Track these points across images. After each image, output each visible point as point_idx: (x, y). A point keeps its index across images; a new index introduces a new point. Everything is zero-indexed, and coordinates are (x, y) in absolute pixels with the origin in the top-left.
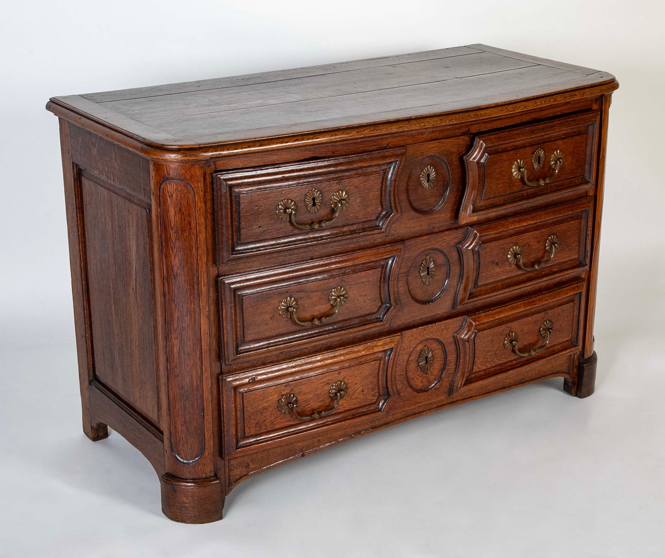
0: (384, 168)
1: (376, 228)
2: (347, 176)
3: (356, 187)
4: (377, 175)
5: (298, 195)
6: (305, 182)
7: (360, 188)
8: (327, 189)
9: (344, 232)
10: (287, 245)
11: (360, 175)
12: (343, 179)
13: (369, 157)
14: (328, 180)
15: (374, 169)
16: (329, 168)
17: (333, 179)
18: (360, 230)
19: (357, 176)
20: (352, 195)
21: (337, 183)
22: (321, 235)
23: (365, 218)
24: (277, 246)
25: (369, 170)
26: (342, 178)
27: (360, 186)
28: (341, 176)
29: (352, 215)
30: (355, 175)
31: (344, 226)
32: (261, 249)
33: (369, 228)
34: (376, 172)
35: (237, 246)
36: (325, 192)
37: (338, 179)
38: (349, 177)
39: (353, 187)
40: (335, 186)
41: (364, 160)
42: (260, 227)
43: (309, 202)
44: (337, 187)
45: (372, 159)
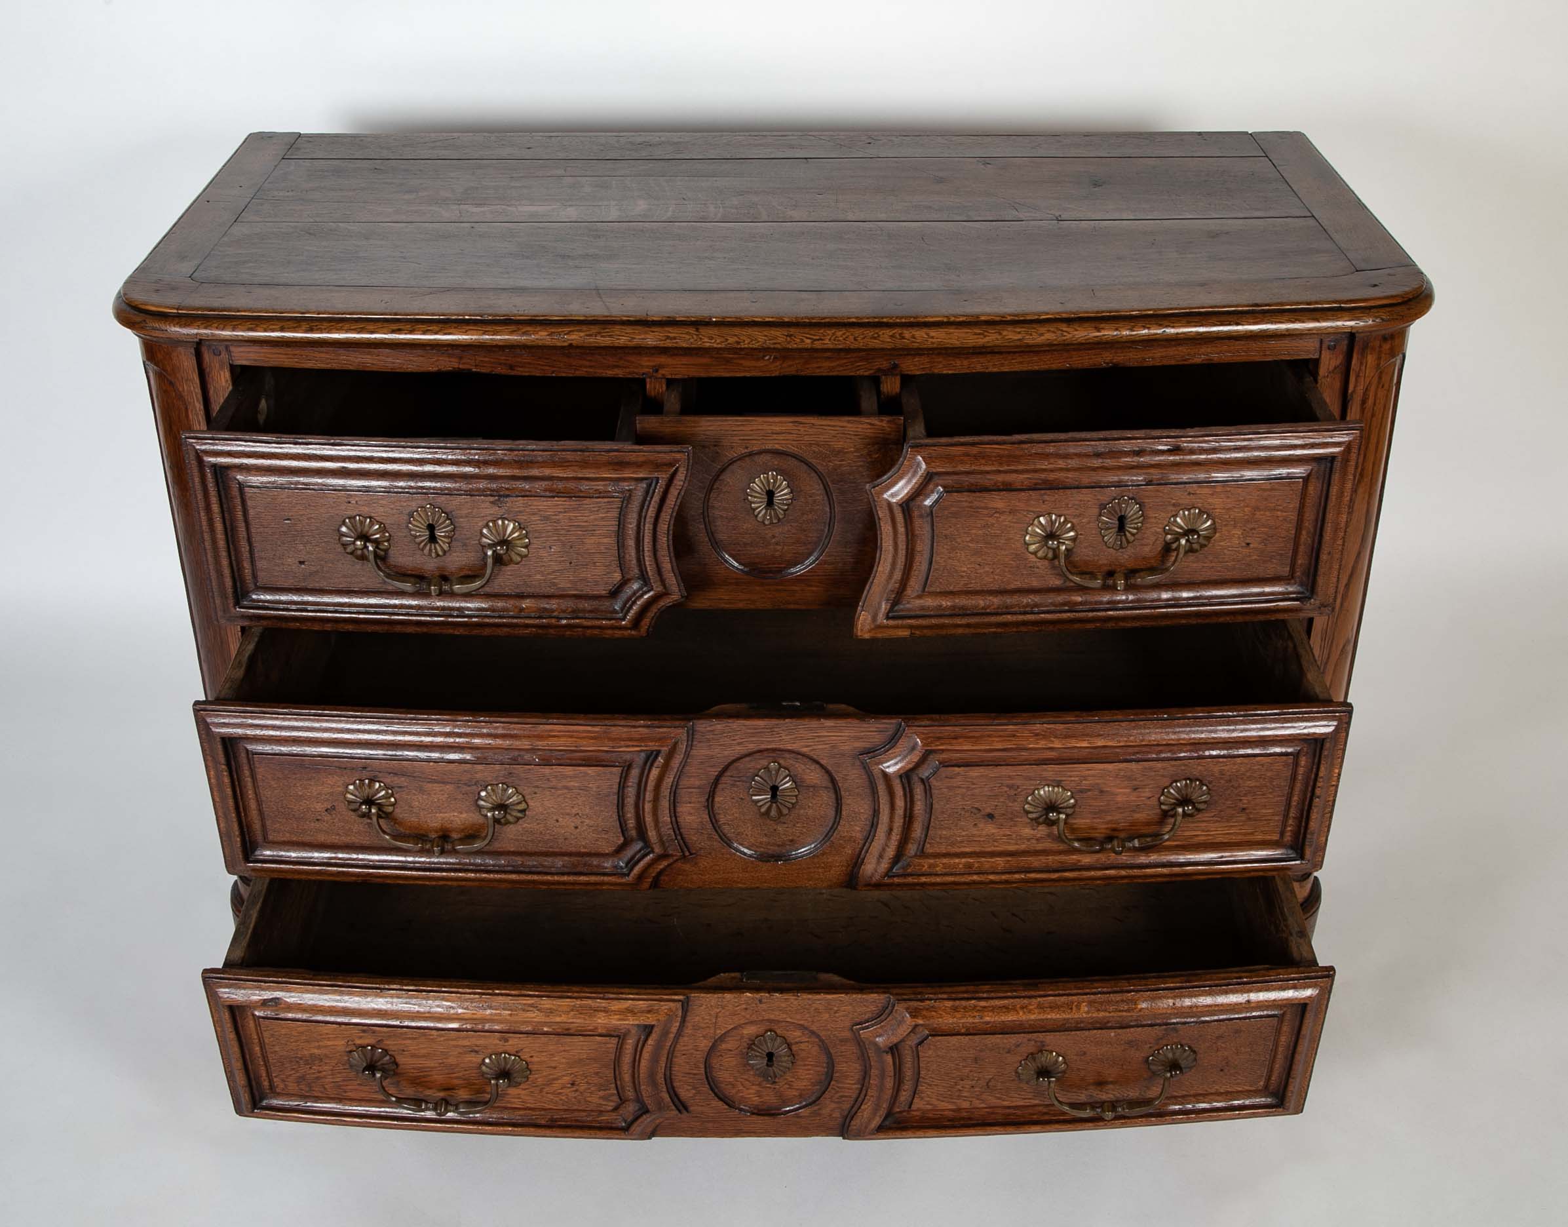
0: (626, 486)
1: (609, 615)
2: (523, 490)
3: (547, 518)
4: (606, 500)
5: (391, 512)
6: (411, 487)
7: (558, 521)
8: (465, 512)
9: (522, 610)
10: (372, 610)
11: (557, 494)
12: (508, 496)
13: (578, 456)
14: (470, 493)
15: (600, 486)
16: (465, 466)
17: (482, 492)
18: (564, 611)
19: (548, 494)
20: (536, 535)
21: (492, 502)
22: (463, 605)
23: (577, 590)
24: (347, 609)
25: (584, 486)
26: (507, 493)
27: (557, 517)
28: (507, 489)
29: (538, 577)
30: (545, 490)
31: (521, 596)
32: (310, 608)
33: (590, 611)
34: (601, 494)
35: (253, 591)
36: (462, 517)
37: (495, 493)
38: (525, 495)
39: (537, 518)
40: (486, 508)
41: (563, 464)
42: (301, 563)
43: (420, 531)
44: (494, 510)
45: (584, 464)
